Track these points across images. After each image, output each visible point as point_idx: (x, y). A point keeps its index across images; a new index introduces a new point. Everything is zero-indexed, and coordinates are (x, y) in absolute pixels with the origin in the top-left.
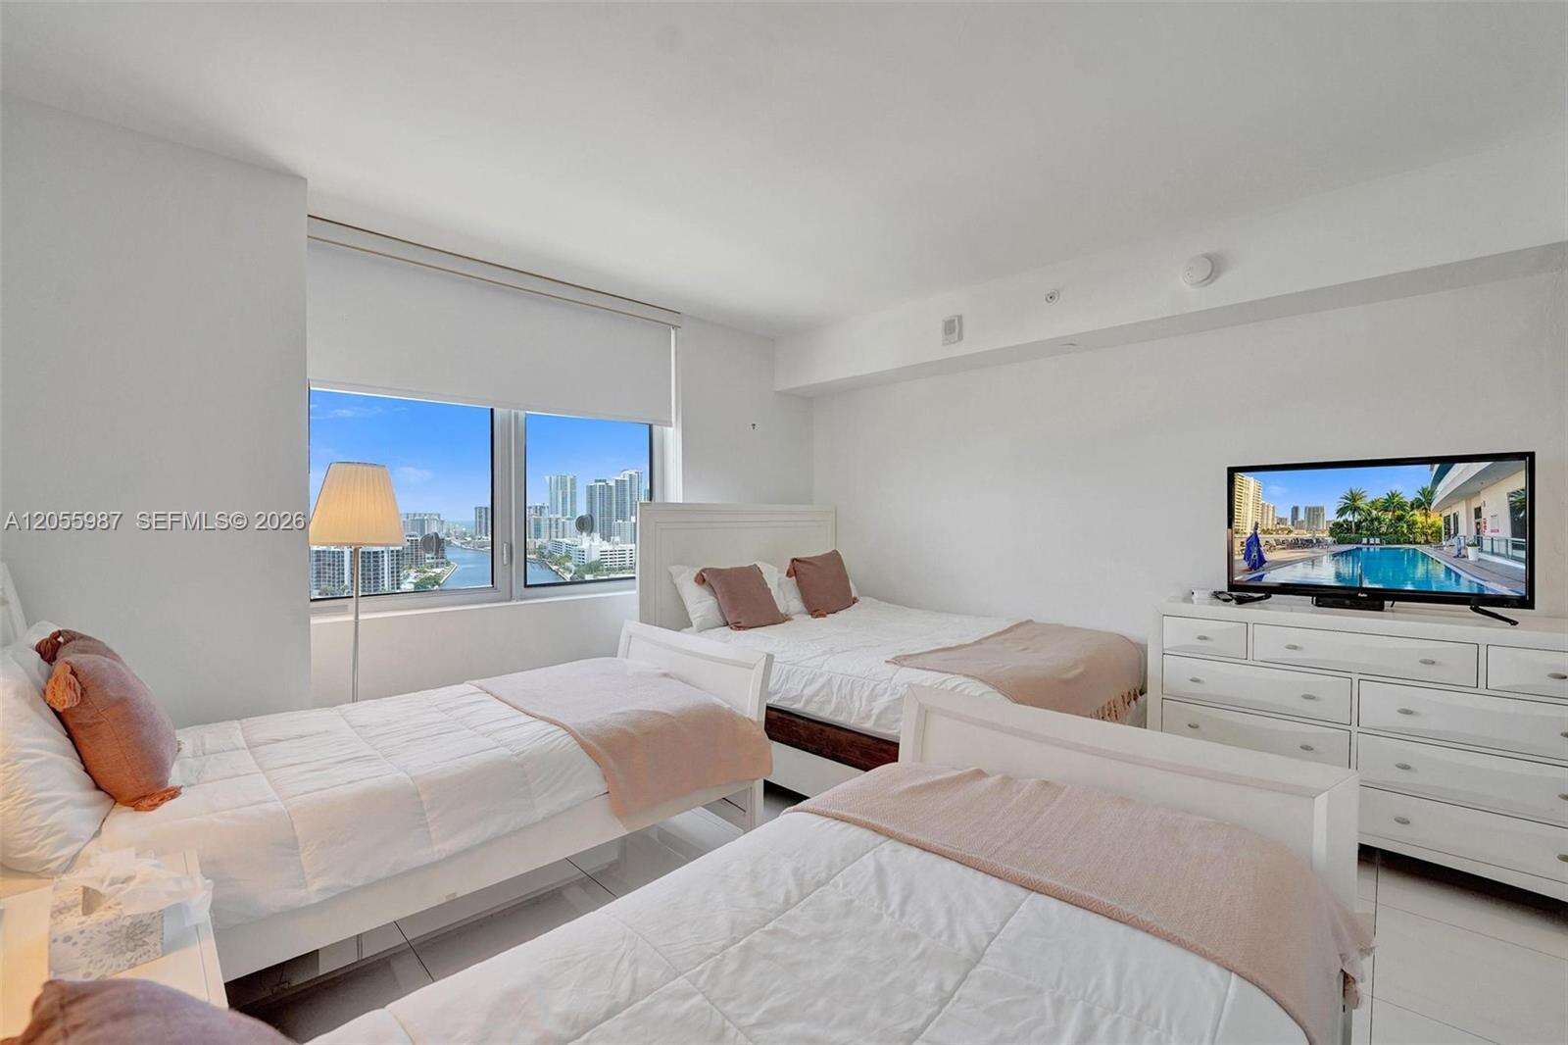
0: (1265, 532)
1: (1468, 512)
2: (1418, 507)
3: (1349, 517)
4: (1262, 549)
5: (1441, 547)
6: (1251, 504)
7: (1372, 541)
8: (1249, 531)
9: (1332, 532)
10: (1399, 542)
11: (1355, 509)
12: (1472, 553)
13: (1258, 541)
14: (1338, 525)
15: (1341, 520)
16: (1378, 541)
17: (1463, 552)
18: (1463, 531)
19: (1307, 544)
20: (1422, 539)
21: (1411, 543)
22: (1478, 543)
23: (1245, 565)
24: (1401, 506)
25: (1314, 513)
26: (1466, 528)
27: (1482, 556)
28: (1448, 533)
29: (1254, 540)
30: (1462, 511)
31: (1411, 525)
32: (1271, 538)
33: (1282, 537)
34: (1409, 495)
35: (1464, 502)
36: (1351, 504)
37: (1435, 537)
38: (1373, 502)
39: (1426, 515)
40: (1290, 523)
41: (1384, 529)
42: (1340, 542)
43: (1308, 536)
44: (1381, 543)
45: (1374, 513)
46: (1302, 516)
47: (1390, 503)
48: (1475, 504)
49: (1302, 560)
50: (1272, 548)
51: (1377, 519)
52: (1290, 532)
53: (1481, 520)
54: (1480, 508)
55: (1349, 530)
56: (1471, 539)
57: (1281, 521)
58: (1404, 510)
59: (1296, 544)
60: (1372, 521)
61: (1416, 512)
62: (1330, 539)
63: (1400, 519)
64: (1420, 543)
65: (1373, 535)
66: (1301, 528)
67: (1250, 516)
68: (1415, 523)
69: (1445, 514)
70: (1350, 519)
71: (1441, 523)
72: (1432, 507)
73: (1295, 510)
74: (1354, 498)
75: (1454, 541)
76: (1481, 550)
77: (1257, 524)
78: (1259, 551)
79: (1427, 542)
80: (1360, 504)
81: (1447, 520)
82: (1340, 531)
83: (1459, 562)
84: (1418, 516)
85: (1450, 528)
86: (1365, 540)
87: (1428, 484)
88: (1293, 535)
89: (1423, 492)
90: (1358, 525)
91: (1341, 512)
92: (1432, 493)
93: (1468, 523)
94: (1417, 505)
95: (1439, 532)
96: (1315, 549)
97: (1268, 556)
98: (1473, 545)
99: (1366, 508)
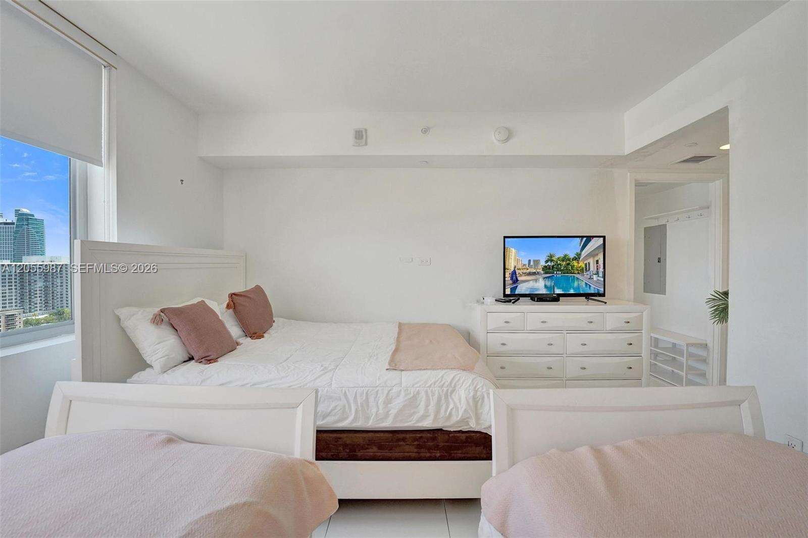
0: (518, 269)
1: (593, 261)
2: (575, 260)
3: (549, 263)
4: (517, 276)
5: (584, 275)
6: (513, 259)
7: (558, 273)
8: (512, 269)
9: (543, 269)
10: (568, 273)
11: (552, 261)
12: (595, 277)
13: (515, 272)
14: (545, 267)
15: (546, 265)
16: (560, 273)
17: (592, 277)
18: (592, 269)
19: (534, 274)
20: (577, 272)
21: (572, 273)
22: (597, 273)
23: (511, 282)
24: (569, 260)
25: (537, 262)
26: (593, 268)
27: (599, 278)
28: (586, 270)
29: (514, 273)
30: (591, 261)
31: (573, 266)
32: (520, 272)
33: (525, 271)
34: (572, 256)
35: (592, 258)
36: (550, 259)
37: (581, 271)
38: (558, 258)
39: (578, 263)
40: (527, 266)
41: (562, 268)
42: (546, 273)
43: (534, 271)
44: (561, 273)
45: (559, 262)
46: (532, 263)
47: (565, 258)
48: (596, 259)
49: (532, 280)
50: (521, 276)
51: (560, 264)
52: (528, 269)
53: (598, 265)
54: (598, 260)
55: (549, 268)
56: (595, 272)
57: (524, 265)
58: (570, 261)
59: (530, 274)
60: (558, 265)
61: (574, 261)
62: (542, 272)
63: (568, 264)
64: (576, 274)
65: (558, 270)
66: (532, 268)
67: (512, 264)
68: (574, 266)
69: (585, 262)
70: (550, 264)
71: (584, 266)
72: (581, 259)
73: (530, 261)
74: (551, 256)
75: (588, 273)
76: (598, 276)
77: (515, 266)
78: (516, 277)
79: (578, 273)
80: (553, 258)
81: (586, 265)
82: (546, 269)
83: (590, 280)
84: (575, 263)
85: (587, 267)
86: (555, 272)
87: (579, 251)
88: (528, 271)
89: (577, 254)
90: (553, 266)
91: (547, 262)
92: (580, 254)
93: (594, 266)
94: (575, 259)
95: (583, 269)
96: (537, 276)
97: (519, 279)
98: (596, 274)
99: (555, 260)
